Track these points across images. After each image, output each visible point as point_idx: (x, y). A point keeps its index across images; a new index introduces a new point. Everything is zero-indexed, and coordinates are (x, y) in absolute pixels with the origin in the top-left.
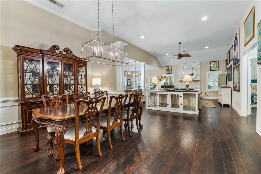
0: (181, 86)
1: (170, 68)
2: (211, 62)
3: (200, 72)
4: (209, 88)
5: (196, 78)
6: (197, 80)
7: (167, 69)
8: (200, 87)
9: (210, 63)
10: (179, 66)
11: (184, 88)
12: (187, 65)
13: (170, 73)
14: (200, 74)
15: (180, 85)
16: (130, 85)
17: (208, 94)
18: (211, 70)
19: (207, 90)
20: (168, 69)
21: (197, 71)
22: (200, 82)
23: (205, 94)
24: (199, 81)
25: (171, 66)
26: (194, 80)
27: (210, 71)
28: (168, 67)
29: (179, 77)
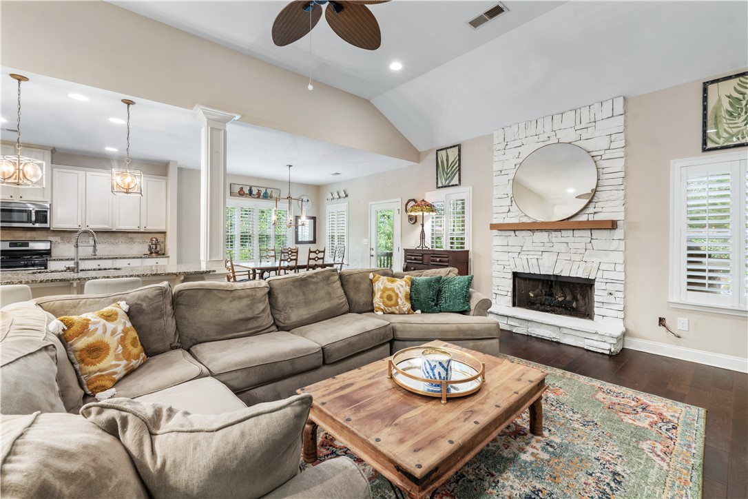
0: (505, 257)
1: (453, 154)
2: (711, 88)
3: (619, 165)
4: (695, 282)
5: (591, 210)
6: (598, 217)
7: (442, 162)
8: (620, 268)
9: (705, 91)
10: (496, 142)
11: (519, 270)
12: (540, 130)
13: (455, 181)
14: (620, 181)
15: (500, 249)
16: (314, 242)
17: (680, 323)
18: (710, 145)
19: (678, 291)
20: (447, 160)
21: (602, 164)
22: (618, 233)
23: (661, 321)
24: (613, 225)
25: (459, 146)
26: (583, 218)
27: (704, 150)
28: (443, 154)
29: (495, 202)
